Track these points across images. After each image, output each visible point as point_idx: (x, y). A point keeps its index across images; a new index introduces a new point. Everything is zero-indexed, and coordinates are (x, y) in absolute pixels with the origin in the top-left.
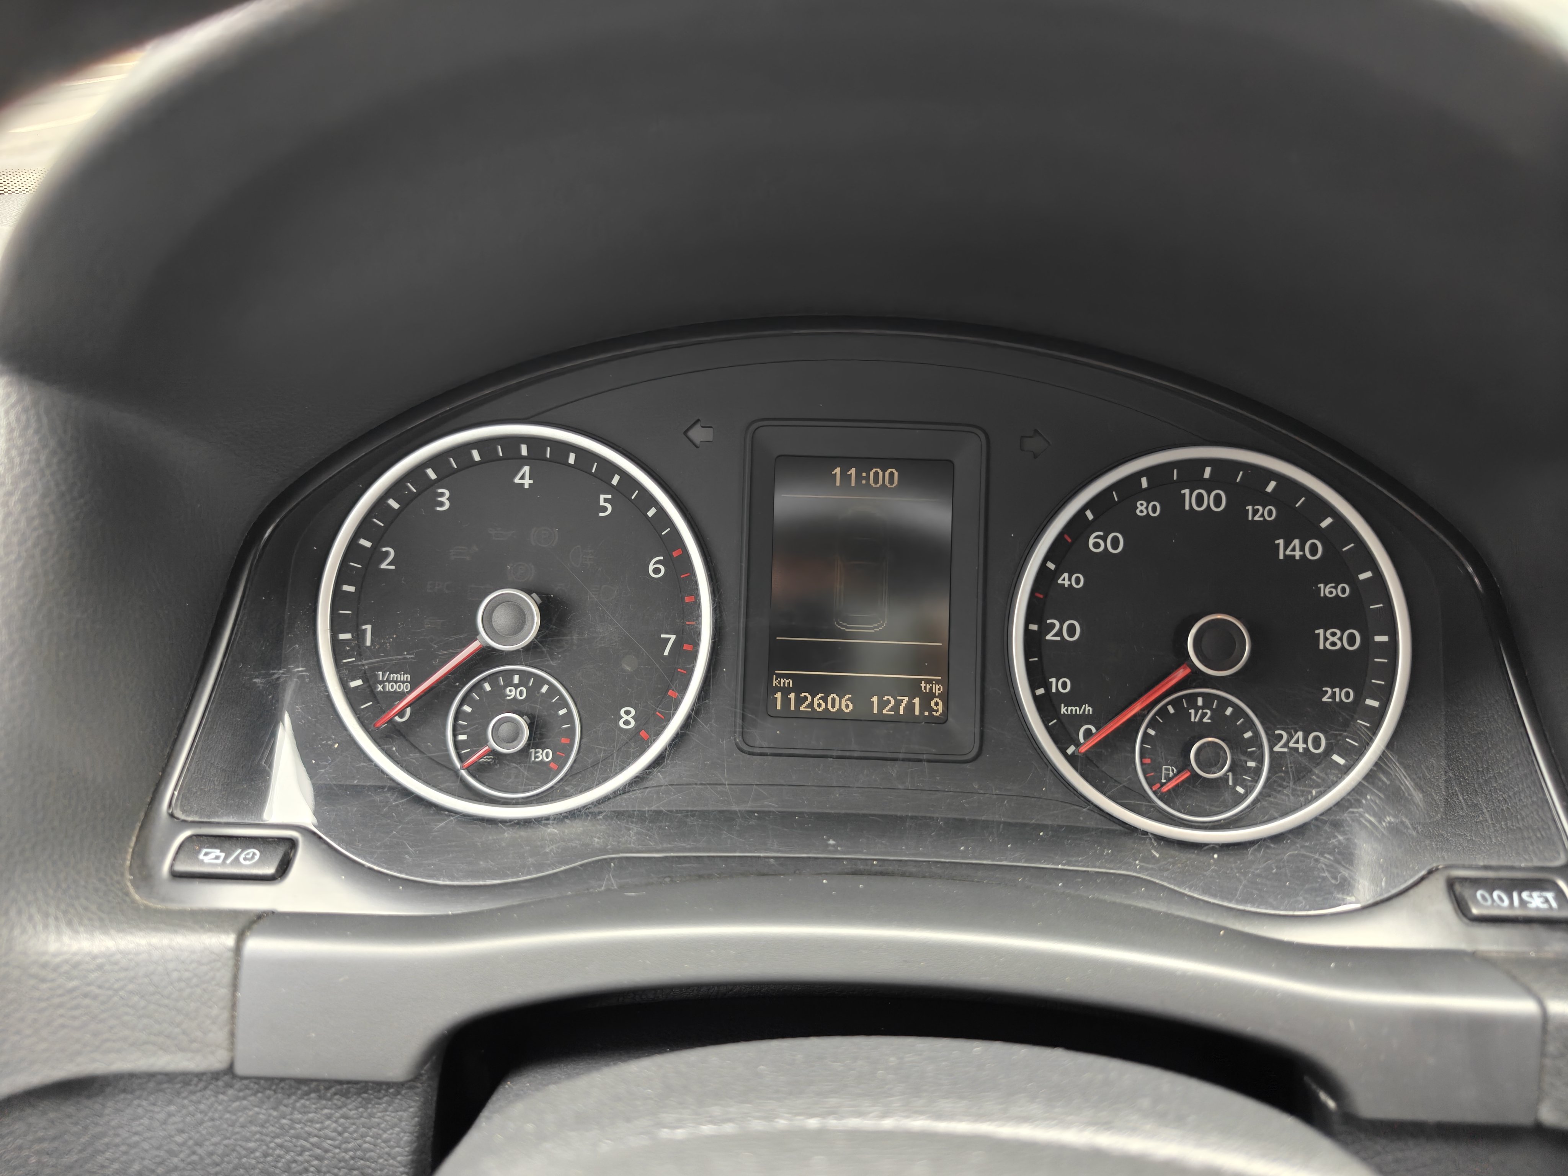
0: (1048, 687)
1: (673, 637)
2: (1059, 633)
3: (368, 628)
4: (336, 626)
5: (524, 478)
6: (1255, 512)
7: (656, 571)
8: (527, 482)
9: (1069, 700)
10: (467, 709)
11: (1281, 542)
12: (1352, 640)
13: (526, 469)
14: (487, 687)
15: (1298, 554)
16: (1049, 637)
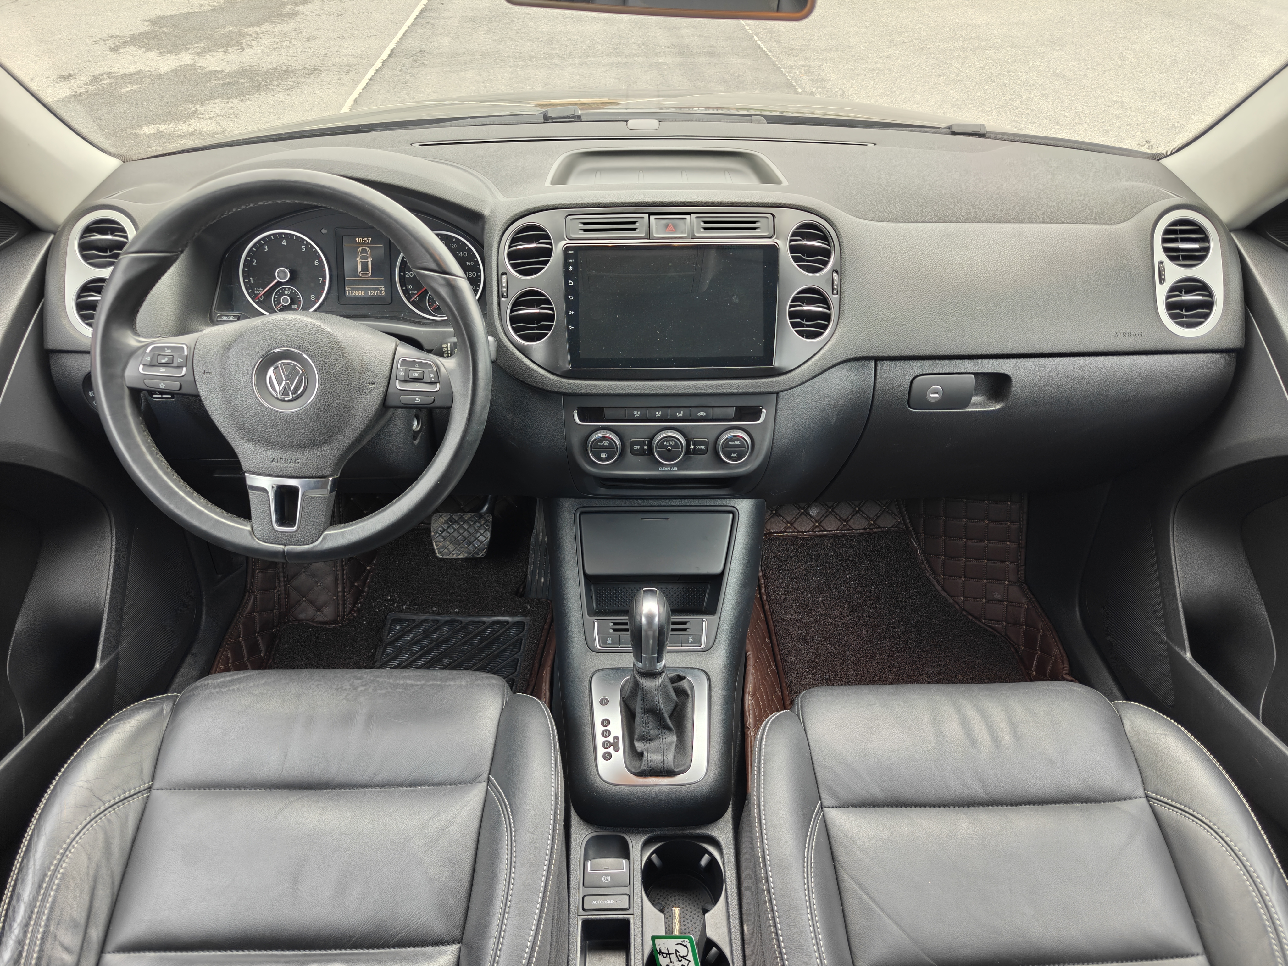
0: (406, 287)
1: (322, 279)
2: (409, 275)
3: (252, 278)
4: (244, 278)
5: (284, 242)
6: (452, 246)
7: (317, 263)
8: (285, 244)
9: (412, 290)
10: (276, 296)
11: (458, 252)
12: (474, 274)
13: (285, 240)
14: (281, 291)
15: (462, 255)
16: (407, 276)
